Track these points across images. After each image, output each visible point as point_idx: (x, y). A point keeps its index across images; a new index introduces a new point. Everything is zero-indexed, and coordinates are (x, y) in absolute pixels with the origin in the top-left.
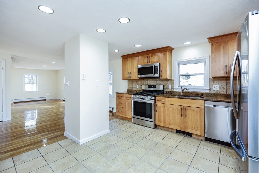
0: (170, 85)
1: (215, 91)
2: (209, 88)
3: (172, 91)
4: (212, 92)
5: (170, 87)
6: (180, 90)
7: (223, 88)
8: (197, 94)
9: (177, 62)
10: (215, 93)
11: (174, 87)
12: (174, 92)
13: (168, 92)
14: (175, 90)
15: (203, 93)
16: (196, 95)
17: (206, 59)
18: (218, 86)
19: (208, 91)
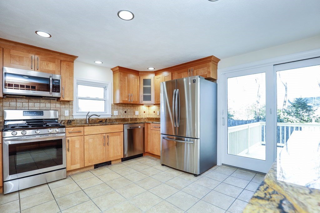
0: (66, 110)
1: (116, 116)
2: (110, 114)
3: (71, 118)
4: (113, 118)
5: (67, 113)
6: (85, 117)
7: (121, 113)
8: (101, 120)
9: (77, 80)
10: (115, 118)
11: (72, 113)
12: (74, 120)
13: (64, 120)
14: (75, 118)
15: (106, 119)
16: (100, 122)
17: (108, 84)
18: (117, 111)
19: (110, 117)
